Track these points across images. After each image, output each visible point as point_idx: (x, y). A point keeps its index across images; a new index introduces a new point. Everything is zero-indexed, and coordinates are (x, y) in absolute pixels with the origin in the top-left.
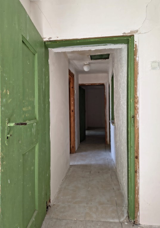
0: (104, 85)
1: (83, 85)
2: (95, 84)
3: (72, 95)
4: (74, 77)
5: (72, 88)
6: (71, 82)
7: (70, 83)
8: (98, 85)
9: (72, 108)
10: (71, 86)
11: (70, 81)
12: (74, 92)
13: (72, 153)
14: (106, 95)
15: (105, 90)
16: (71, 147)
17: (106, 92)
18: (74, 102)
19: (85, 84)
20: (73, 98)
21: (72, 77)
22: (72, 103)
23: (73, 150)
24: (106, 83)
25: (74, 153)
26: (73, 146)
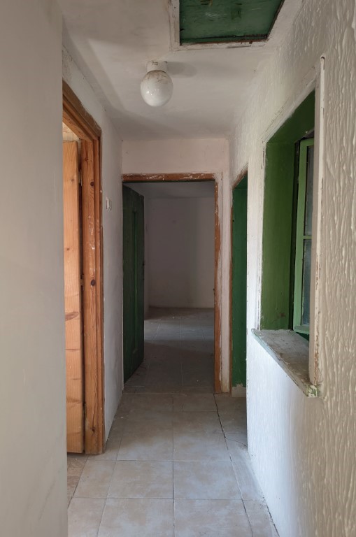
0: (214, 180)
1: (139, 179)
2: (182, 175)
3: (90, 217)
4: (99, 138)
5: (93, 184)
6: (87, 160)
7: (85, 164)
8: (192, 181)
9: (91, 270)
10: (89, 178)
11: (84, 157)
12: (101, 203)
13: (89, 455)
14: (219, 216)
15: (216, 200)
16: (87, 428)
17: (219, 208)
18: (99, 244)
19: (143, 176)
20: (98, 229)
21: (93, 141)
22: (93, 248)
23: (94, 442)
24: (222, 174)
25: (98, 454)
26: (95, 424)
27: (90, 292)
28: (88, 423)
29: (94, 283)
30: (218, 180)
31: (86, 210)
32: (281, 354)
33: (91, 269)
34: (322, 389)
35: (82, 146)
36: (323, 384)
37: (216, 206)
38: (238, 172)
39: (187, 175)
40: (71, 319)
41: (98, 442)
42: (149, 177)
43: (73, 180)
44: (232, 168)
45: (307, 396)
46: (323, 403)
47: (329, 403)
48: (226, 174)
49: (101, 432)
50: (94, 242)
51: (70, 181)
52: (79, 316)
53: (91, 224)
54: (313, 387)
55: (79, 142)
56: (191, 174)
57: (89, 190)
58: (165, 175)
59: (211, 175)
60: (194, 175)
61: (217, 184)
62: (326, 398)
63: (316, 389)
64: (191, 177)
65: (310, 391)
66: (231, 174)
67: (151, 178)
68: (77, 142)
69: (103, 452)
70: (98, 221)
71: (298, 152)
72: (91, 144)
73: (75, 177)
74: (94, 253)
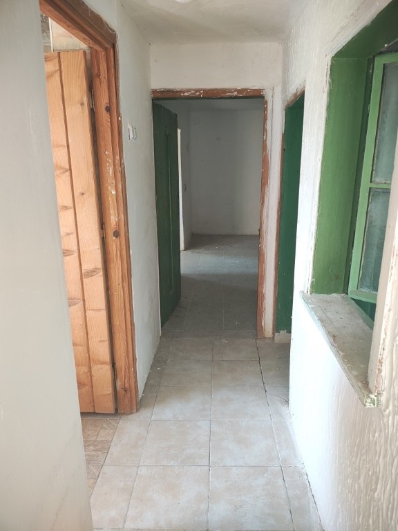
0: (263, 97)
1: (171, 95)
2: (224, 91)
3: (107, 153)
4: (114, 46)
5: (108, 109)
6: (99, 75)
7: (97, 82)
8: (236, 98)
9: (113, 219)
10: (103, 100)
11: (95, 71)
12: (120, 133)
13: (122, 414)
14: (268, 143)
15: (265, 124)
16: (118, 388)
17: (269, 132)
18: (120, 187)
19: (177, 92)
20: (118, 168)
21: (106, 49)
22: (114, 192)
23: (126, 401)
24: (273, 89)
25: (132, 413)
26: (127, 385)
27: (113, 244)
28: (119, 384)
29: (117, 234)
30: (268, 98)
31: (102, 143)
32: (334, 337)
33: (112, 217)
34: (383, 399)
35: (91, 57)
36: (385, 393)
37: (265, 130)
38: (293, 90)
39: (230, 91)
40: (92, 276)
41: (131, 402)
42: (184, 92)
43: (82, 104)
44: (285, 83)
45: (365, 405)
46: (383, 416)
47: (391, 418)
48: (278, 90)
49: (133, 391)
50: (114, 184)
51: (79, 105)
52: (101, 273)
53: (109, 162)
54: (372, 396)
55: (88, 52)
56: (236, 90)
57: (104, 116)
58: (204, 90)
59: (260, 91)
60: (239, 91)
61: (267, 102)
62: (387, 411)
63: (376, 398)
64: (235, 93)
65: (369, 400)
66: (284, 90)
67: (186, 94)
68: (85, 52)
69: (137, 411)
70: (118, 158)
71: (371, 71)
72: (103, 53)
73: (85, 99)
74: (114, 197)
